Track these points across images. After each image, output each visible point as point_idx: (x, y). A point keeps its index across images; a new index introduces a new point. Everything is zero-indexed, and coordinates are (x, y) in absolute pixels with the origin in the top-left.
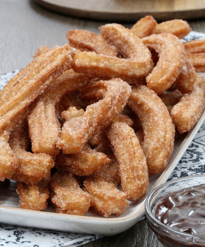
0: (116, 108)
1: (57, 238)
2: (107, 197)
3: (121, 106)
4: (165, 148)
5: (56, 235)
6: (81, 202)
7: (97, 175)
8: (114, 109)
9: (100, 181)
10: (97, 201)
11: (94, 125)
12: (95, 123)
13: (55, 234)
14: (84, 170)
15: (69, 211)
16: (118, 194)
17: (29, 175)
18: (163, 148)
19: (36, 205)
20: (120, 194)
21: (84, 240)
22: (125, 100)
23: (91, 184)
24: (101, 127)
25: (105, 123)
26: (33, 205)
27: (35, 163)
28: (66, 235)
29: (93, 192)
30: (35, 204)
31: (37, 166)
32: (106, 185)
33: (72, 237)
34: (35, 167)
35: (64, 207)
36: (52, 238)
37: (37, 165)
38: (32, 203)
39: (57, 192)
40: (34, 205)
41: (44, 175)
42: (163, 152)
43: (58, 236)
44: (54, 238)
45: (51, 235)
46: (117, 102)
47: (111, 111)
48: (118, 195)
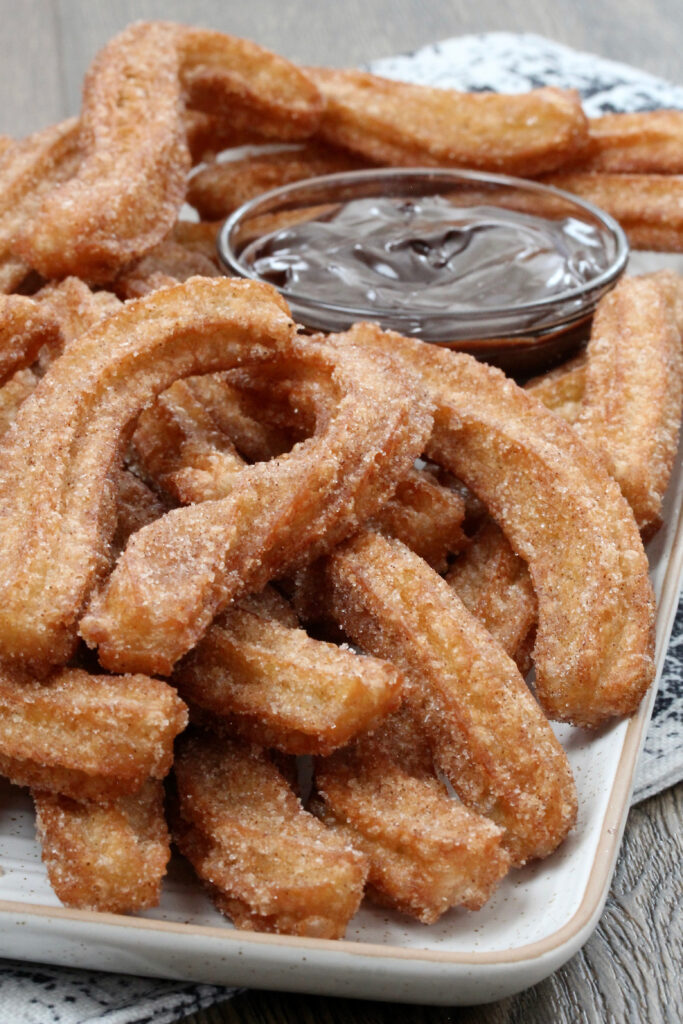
0: (350, 506)
1: (49, 1003)
2: (431, 847)
3: (375, 496)
4: (639, 608)
5: (45, 985)
6: (333, 882)
7: (365, 748)
8: (343, 508)
9: (385, 776)
10: (389, 860)
11: (249, 563)
12: (254, 557)
13: (38, 979)
14: (317, 736)
15: (286, 919)
16: (470, 828)
17: (90, 769)
18: (627, 606)
19: (125, 890)
20: (480, 829)
21: (156, 1012)
22: (397, 473)
23: (349, 788)
24: (274, 572)
25: (295, 558)
26: (112, 889)
27: (112, 721)
28: (84, 987)
29: (367, 826)
30: (122, 884)
31: (121, 735)
32: (412, 789)
33: (107, 999)
34: (113, 738)
35: (266, 905)
36: (26, 999)
37: (120, 730)
38: (108, 881)
39: (223, 837)
40: (116, 891)
41: (150, 768)
42: (634, 627)
43: (53, 993)
44: (34, 1001)
45: (22, 986)
46: (362, 481)
47: (330, 515)
48: (473, 835)
